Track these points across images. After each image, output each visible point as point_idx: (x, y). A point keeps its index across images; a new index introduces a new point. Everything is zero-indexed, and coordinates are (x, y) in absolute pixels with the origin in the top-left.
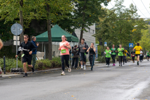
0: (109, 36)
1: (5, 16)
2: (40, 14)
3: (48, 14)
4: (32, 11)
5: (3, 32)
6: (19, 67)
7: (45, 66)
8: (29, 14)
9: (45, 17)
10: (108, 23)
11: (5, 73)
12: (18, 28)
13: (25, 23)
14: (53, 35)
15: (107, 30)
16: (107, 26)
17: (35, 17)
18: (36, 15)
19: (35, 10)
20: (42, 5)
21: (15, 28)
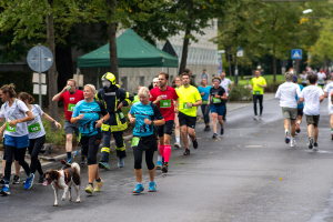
0: (246, 41)
3: (110, 12)
10: (245, 14)
13: (58, 31)
14: (122, 54)
15: (243, 28)
16: (242, 19)
17: (81, 18)
18: (83, 14)
21: (36, 55)
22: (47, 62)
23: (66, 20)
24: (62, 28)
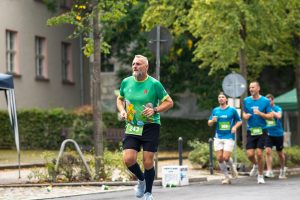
1: (211, 59)
2: (280, 54)
3: (297, 56)
4: (263, 49)
5: (207, 91)
6: (239, 161)
7: (293, 160)
8: (258, 56)
9: (290, 61)
11: (212, 173)
12: (237, 83)
17: (270, 60)
18: (271, 57)
19: (271, 47)
20: (285, 36)
21: (231, 83)
22: (240, 89)
23: (256, 63)
24: (254, 71)
